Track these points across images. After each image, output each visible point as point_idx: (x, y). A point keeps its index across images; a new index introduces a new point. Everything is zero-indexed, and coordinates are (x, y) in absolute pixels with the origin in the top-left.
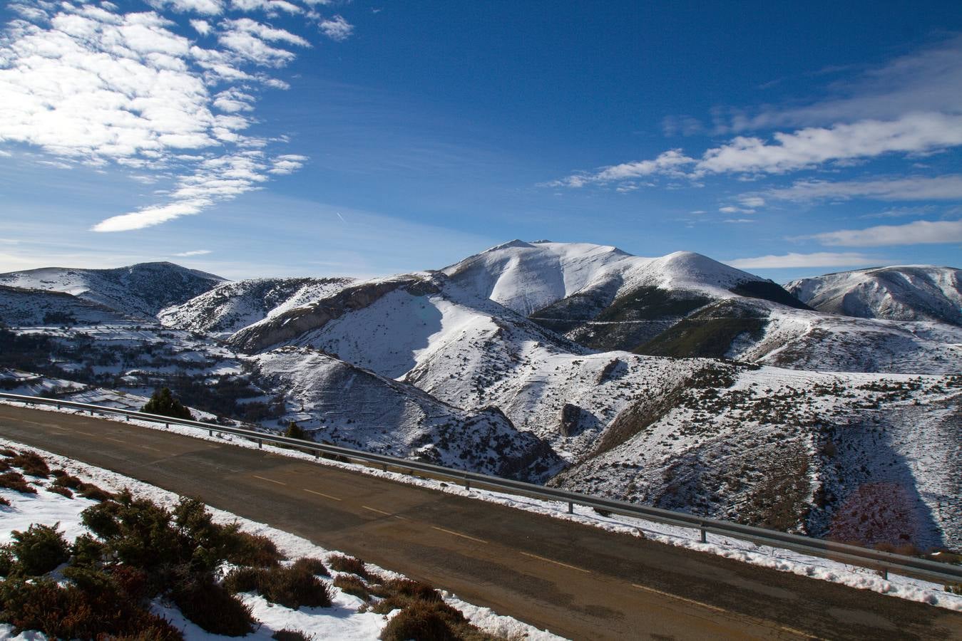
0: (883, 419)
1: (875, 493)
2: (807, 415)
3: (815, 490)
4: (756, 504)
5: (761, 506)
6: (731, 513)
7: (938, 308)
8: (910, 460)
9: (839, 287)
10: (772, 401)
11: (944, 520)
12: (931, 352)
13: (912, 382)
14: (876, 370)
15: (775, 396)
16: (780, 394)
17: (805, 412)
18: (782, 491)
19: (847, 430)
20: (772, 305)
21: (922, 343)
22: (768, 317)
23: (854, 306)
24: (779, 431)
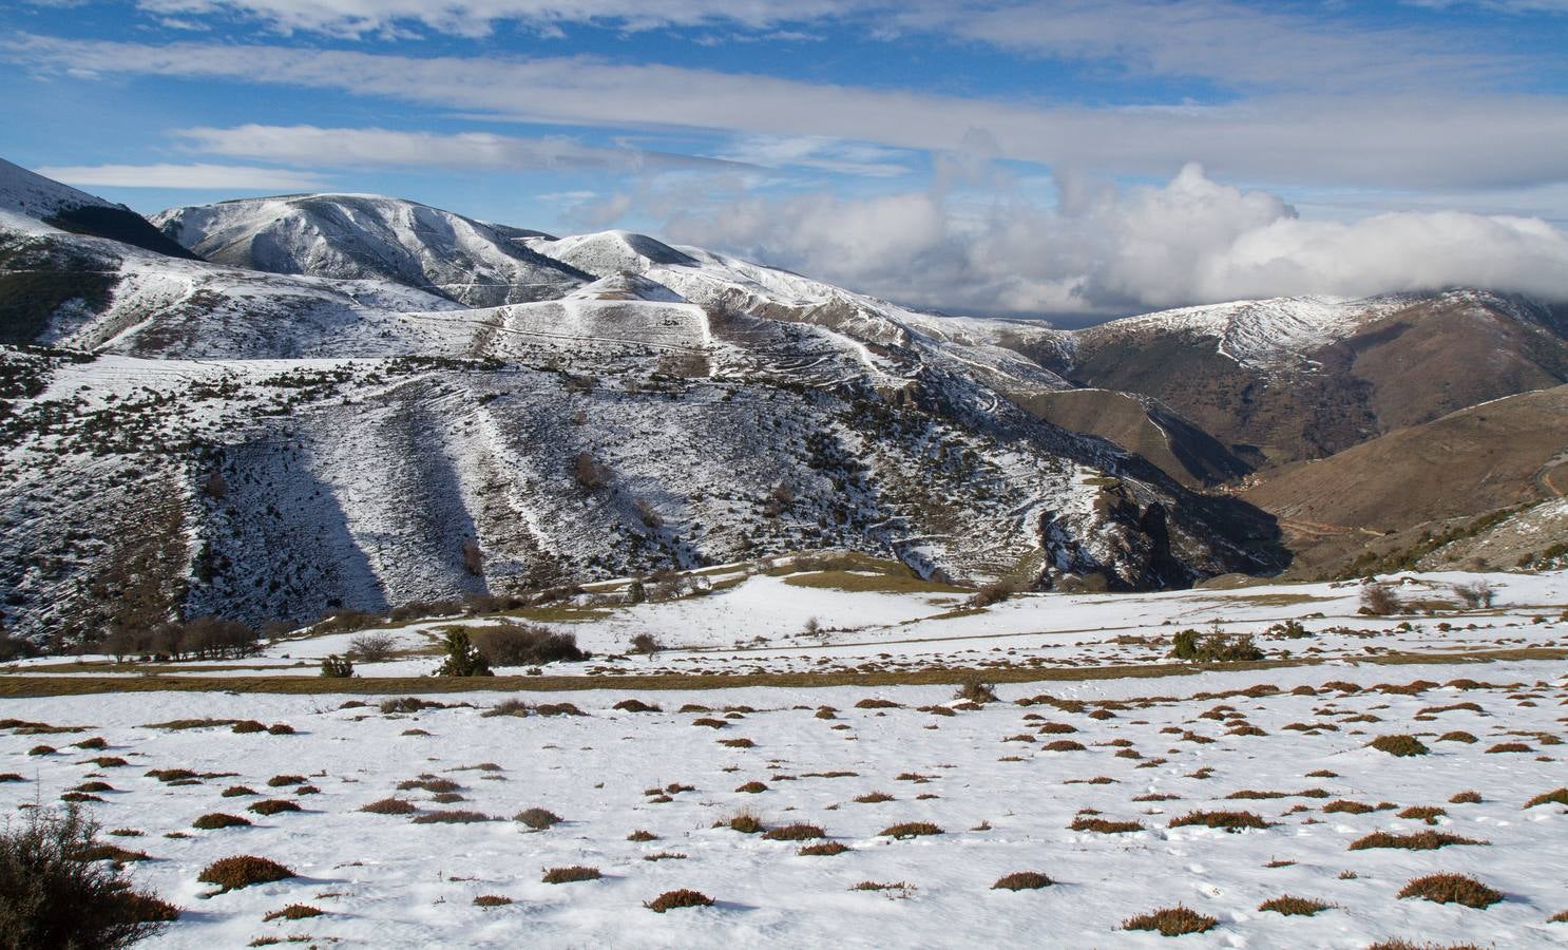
0: (299, 429)
1: (289, 546)
2: (178, 433)
3: (194, 554)
4: (95, 595)
5: (103, 596)
6: (50, 619)
7: (391, 260)
8: (337, 488)
9: (244, 223)
10: (118, 414)
11: (386, 567)
12: (375, 325)
13: (339, 370)
14: (298, 355)
15: (123, 407)
16: (131, 403)
17: (175, 429)
18: (140, 566)
19: (244, 452)
20: (124, 249)
21: (364, 312)
22: (118, 270)
23: (269, 255)
24: (130, 466)
